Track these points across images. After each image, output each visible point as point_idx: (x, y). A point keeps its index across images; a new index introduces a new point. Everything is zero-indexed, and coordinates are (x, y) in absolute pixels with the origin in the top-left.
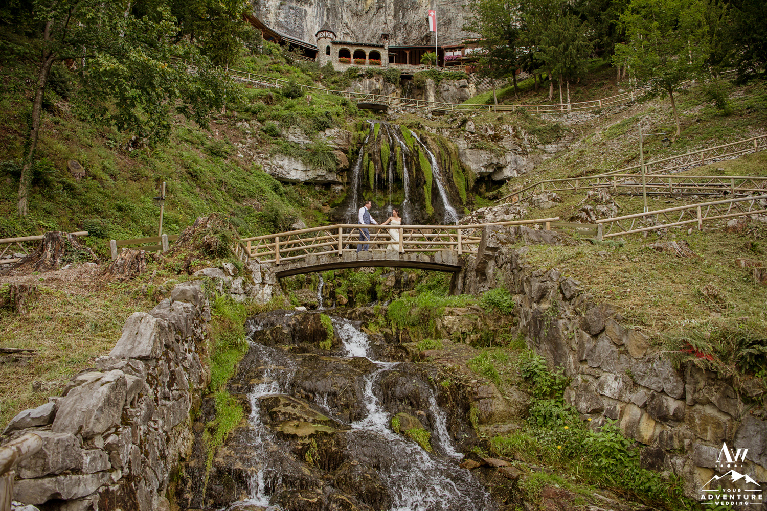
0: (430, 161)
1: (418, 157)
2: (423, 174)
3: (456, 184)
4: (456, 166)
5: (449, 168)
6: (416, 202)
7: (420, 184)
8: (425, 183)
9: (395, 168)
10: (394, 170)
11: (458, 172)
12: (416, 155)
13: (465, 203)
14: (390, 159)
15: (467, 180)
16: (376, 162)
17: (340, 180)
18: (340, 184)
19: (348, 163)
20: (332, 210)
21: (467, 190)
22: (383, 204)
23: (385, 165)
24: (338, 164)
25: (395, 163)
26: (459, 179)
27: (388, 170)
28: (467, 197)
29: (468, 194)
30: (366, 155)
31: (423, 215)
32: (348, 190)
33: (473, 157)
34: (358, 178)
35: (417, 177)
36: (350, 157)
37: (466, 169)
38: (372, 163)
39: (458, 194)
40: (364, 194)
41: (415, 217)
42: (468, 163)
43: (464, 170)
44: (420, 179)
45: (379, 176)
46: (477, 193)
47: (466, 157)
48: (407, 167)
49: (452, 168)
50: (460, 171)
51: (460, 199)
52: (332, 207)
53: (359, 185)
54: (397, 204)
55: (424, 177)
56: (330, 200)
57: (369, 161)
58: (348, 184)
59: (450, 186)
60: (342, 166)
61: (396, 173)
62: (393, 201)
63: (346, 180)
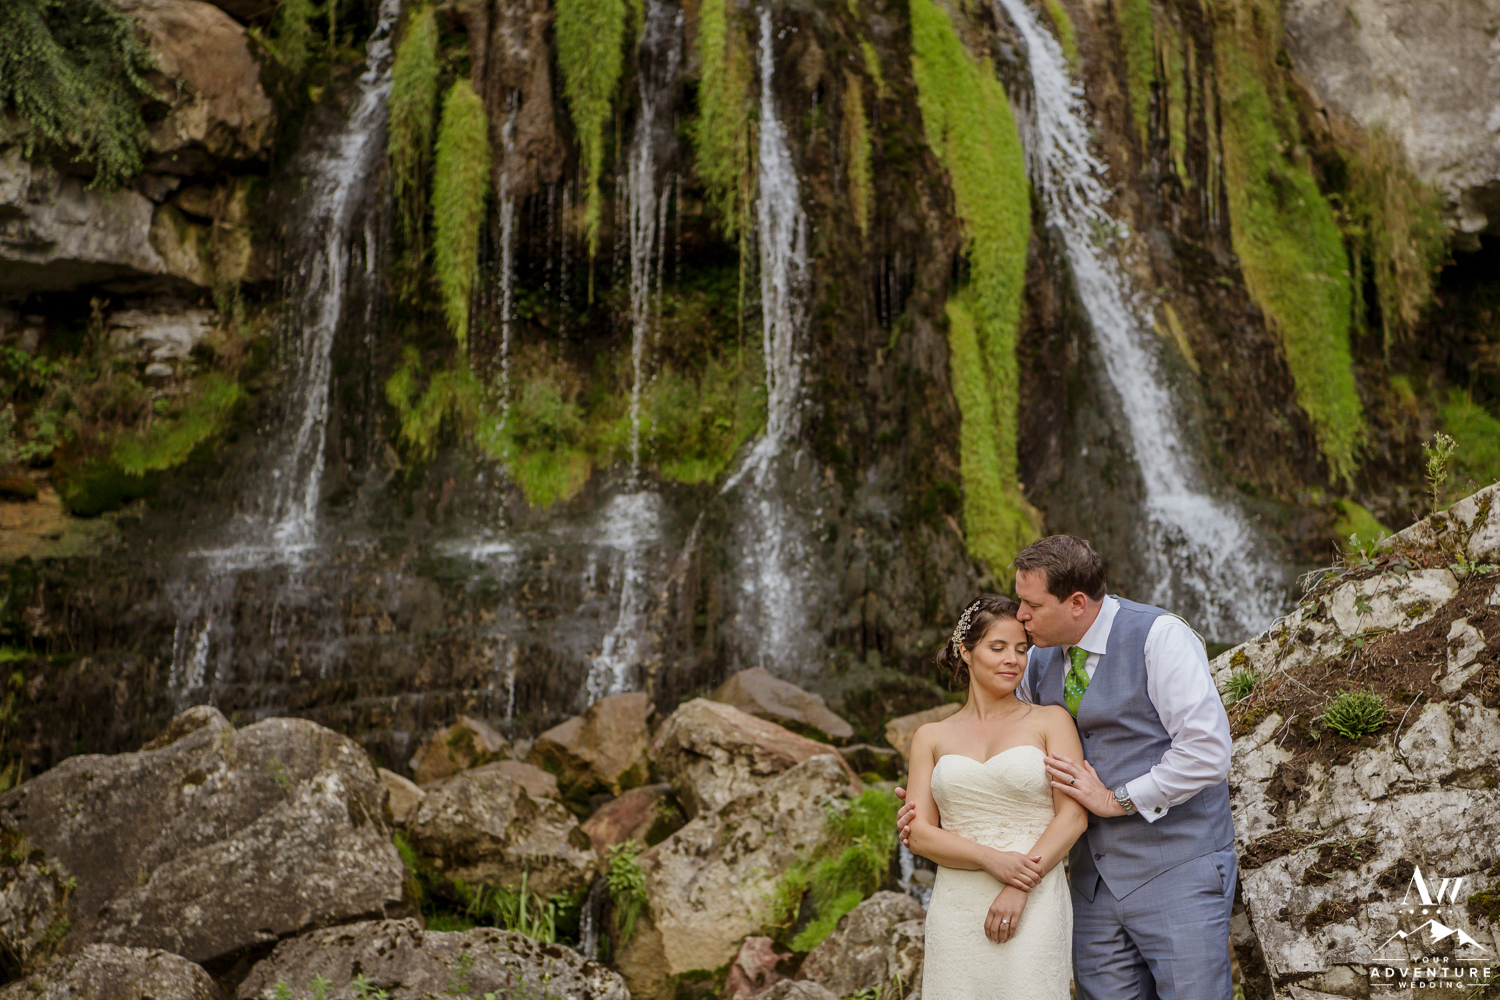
0: (1016, 77)
1: (899, 46)
2: (942, 196)
3: (1259, 294)
4: (1264, 133)
5: (1197, 155)
6: (866, 449)
7: (909, 283)
8: (959, 273)
9: (687, 149)
10: (677, 161)
11: (1280, 190)
12: (883, 26)
13: (1346, 468)
14: (638, 61)
15: (1363, 258)
16: (502, 91)
17: (185, 260)
18: (183, 296)
19: (260, 108)
20: (77, 539)
21: (1365, 343)
22: (569, 477)
23: (592, 118)
24: (153, 114)
25: (687, 100)
26: (1288, 252)
27: (614, 167)
28: (1372, 412)
29: (1372, 384)
30: (423, 28)
31: (925, 574)
32: (260, 358)
33: (1427, 52)
34: (353, 241)
35: (881, 219)
36: (292, 53)
37: (1362, 160)
38: (464, 95)
39: (1278, 383)
40: (397, 389)
41: (850, 597)
42: (1371, 111)
43: (1333, 175)
44: (917, 241)
45: (535, 211)
46: (1456, 375)
47: (1354, 55)
48: (797, 135)
49: (1228, 151)
50: (1305, 178)
51: (1305, 430)
52: (78, 511)
53: (352, 306)
54: (697, 473)
55: (951, 222)
56: (73, 448)
57: (443, 85)
58: (258, 293)
59: (1208, 314)
60: (192, 124)
61: (695, 192)
62: (663, 448)
63: (239, 260)
